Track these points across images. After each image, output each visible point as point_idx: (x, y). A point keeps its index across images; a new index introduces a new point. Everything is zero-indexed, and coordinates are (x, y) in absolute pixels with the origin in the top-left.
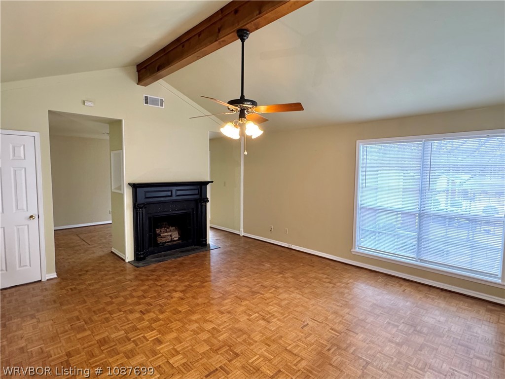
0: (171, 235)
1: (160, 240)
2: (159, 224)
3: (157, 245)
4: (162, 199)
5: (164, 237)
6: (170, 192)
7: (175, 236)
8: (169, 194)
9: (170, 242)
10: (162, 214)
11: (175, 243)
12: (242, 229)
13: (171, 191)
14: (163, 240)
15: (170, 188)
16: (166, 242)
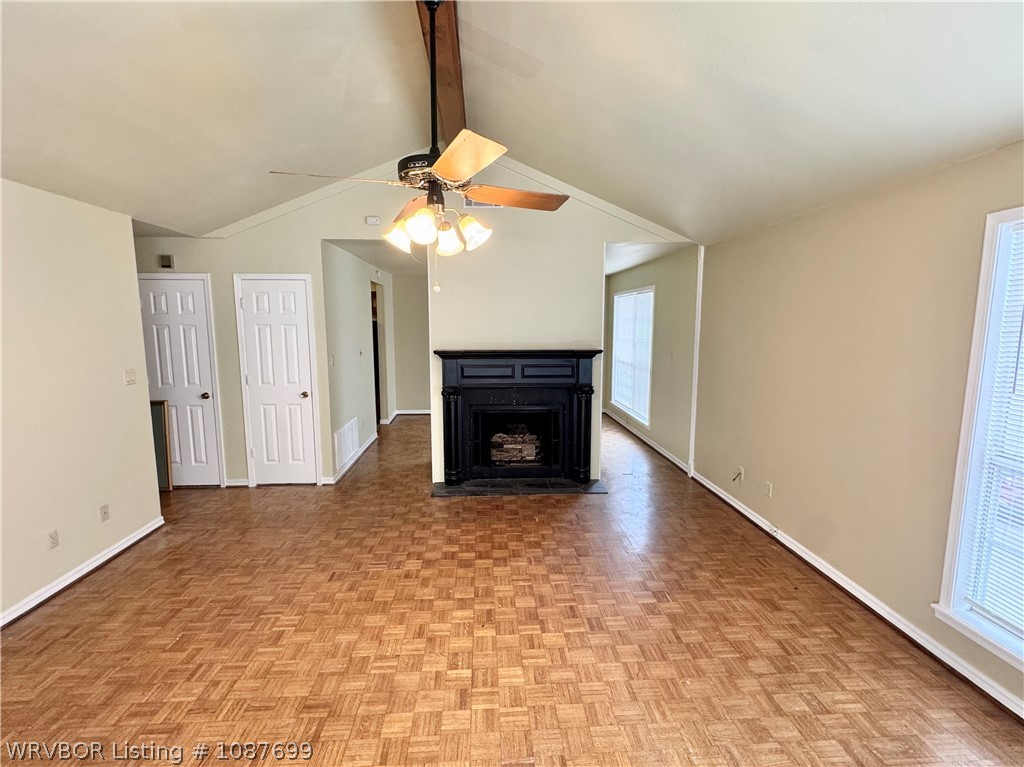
0: (520, 451)
1: (496, 455)
2: (510, 426)
3: (490, 463)
4: (494, 381)
5: (507, 451)
6: (510, 370)
7: (530, 452)
8: (508, 372)
9: (519, 461)
10: (496, 408)
11: (526, 465)
12: (691, 462)
13: (513, 367)
14: (505, 457)
15: (511, 361)
16: (510, 462)
